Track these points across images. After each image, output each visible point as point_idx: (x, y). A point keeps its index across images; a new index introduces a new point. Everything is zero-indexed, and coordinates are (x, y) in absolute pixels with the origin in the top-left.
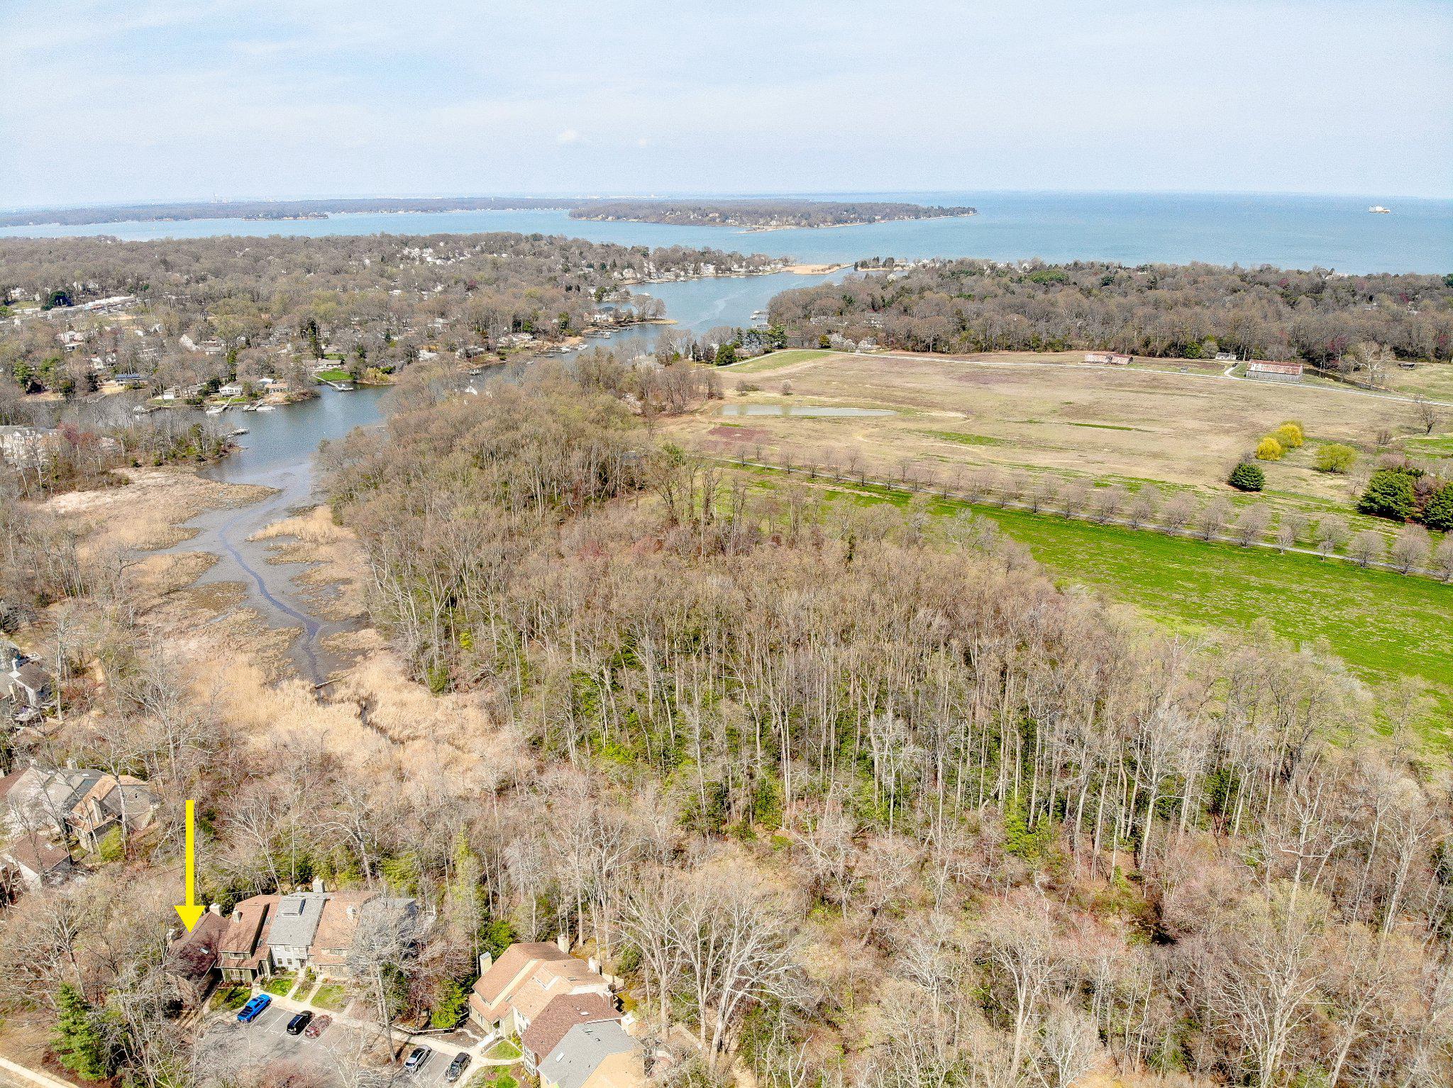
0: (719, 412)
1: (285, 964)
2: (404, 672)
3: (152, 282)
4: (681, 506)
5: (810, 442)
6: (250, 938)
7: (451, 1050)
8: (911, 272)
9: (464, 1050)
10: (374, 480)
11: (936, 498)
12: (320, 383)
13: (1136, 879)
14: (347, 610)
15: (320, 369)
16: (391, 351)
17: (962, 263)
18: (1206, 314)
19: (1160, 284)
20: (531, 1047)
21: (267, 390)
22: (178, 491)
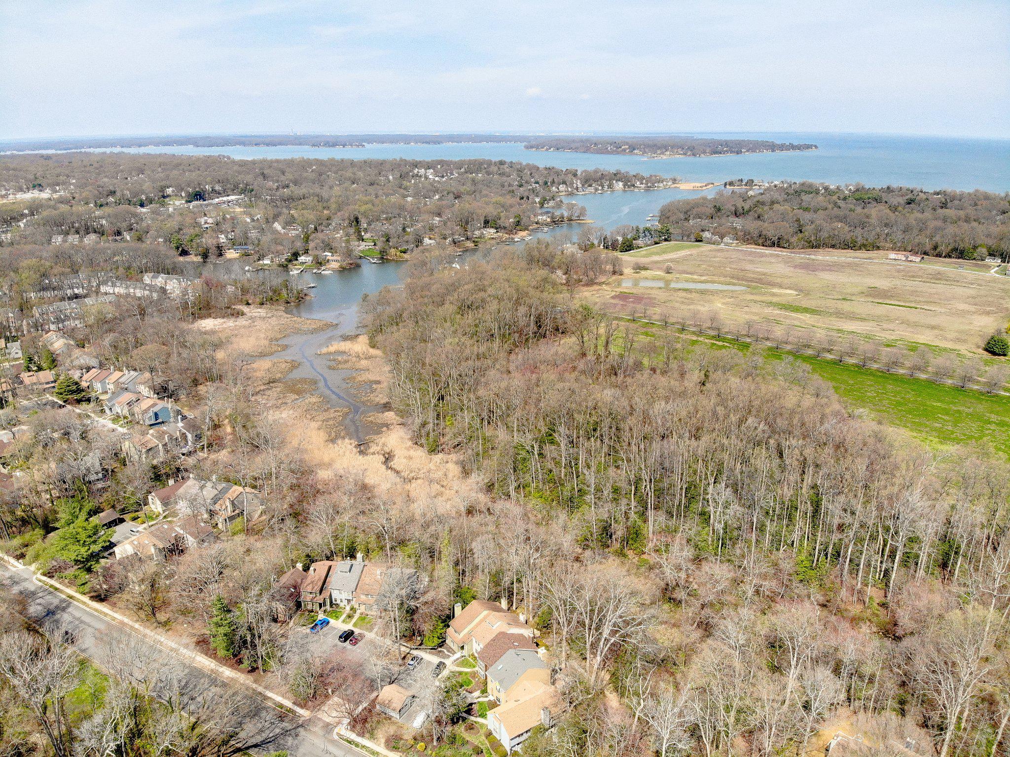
0: (619, 284)
1: (339, 602)
2: (411, 439)
3: (256, 187)
4: (589, 343)
5: (683, 307)
6: (320, 584)
7: (435, 660)
8: (765, 190)
9: (442, 660)
10: (397, 320)
11: (770, 349)
12: (361, 257)
13: (883, 605)
14: (377, 399)
15: (361, 248)
16: (405, 238)
17: (803, 184)
18: (980, 229)
19: (949, 205)
20: (483, 661)
21: (328, 261)
22: (274, 321)
